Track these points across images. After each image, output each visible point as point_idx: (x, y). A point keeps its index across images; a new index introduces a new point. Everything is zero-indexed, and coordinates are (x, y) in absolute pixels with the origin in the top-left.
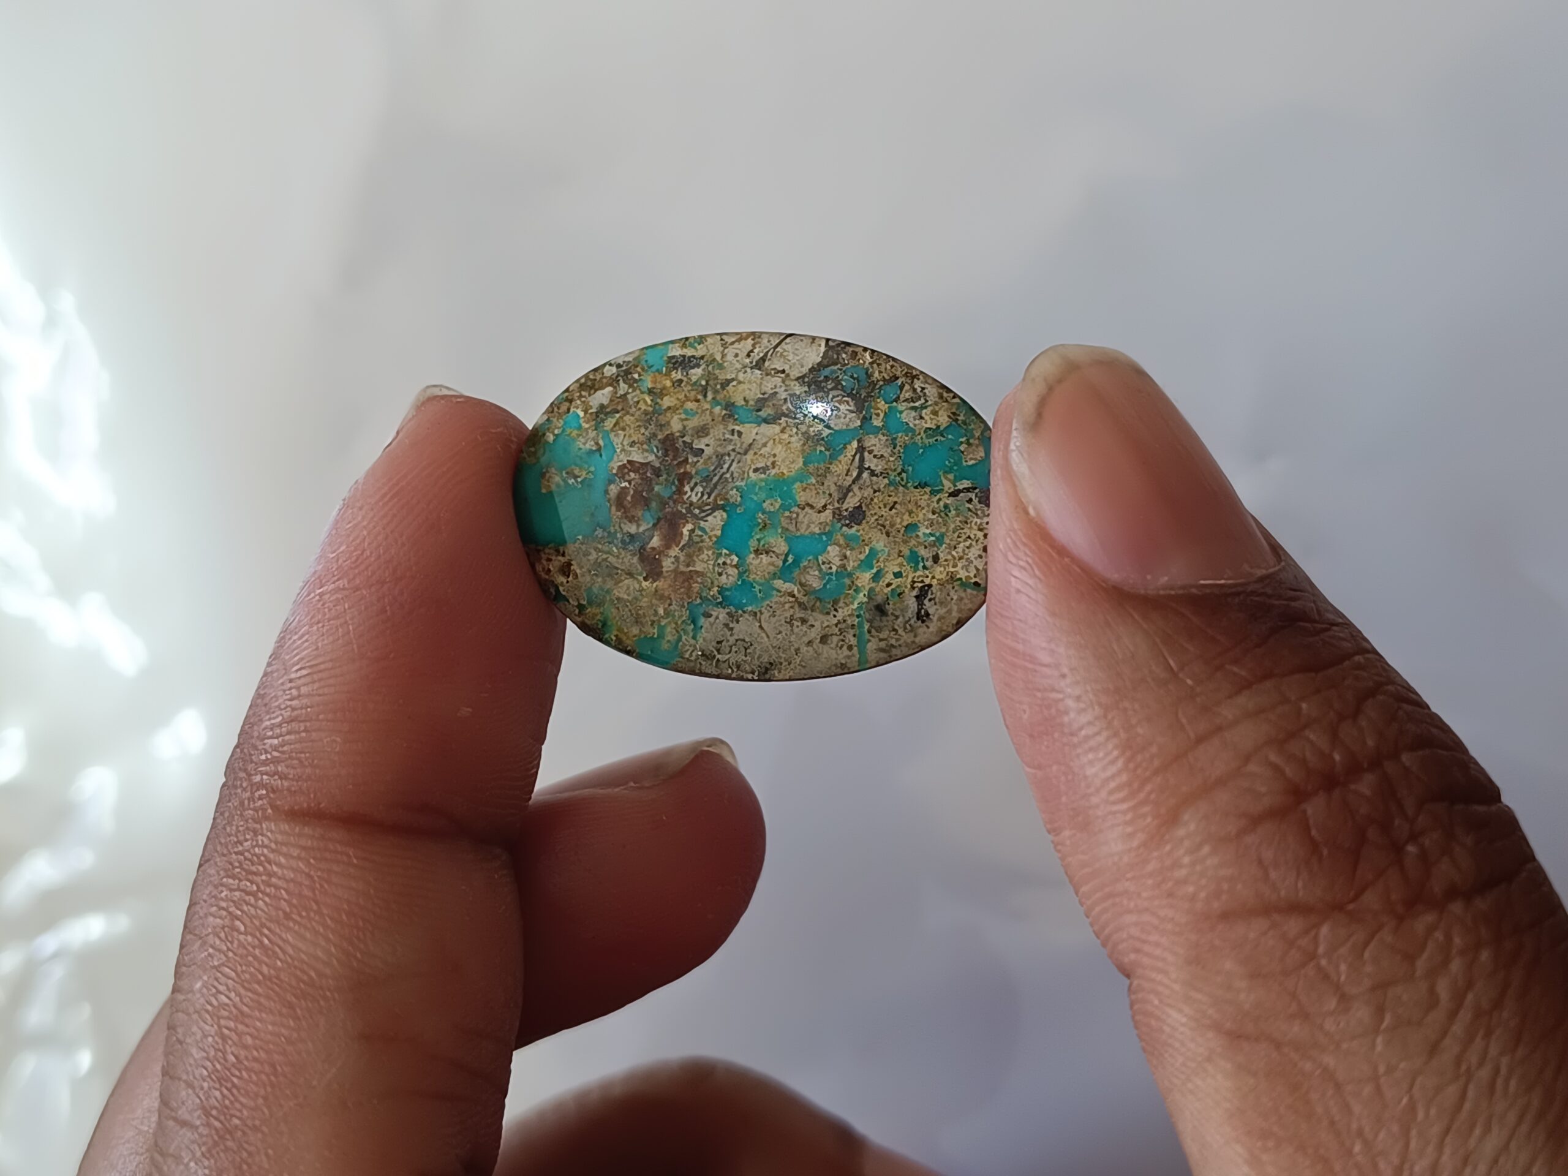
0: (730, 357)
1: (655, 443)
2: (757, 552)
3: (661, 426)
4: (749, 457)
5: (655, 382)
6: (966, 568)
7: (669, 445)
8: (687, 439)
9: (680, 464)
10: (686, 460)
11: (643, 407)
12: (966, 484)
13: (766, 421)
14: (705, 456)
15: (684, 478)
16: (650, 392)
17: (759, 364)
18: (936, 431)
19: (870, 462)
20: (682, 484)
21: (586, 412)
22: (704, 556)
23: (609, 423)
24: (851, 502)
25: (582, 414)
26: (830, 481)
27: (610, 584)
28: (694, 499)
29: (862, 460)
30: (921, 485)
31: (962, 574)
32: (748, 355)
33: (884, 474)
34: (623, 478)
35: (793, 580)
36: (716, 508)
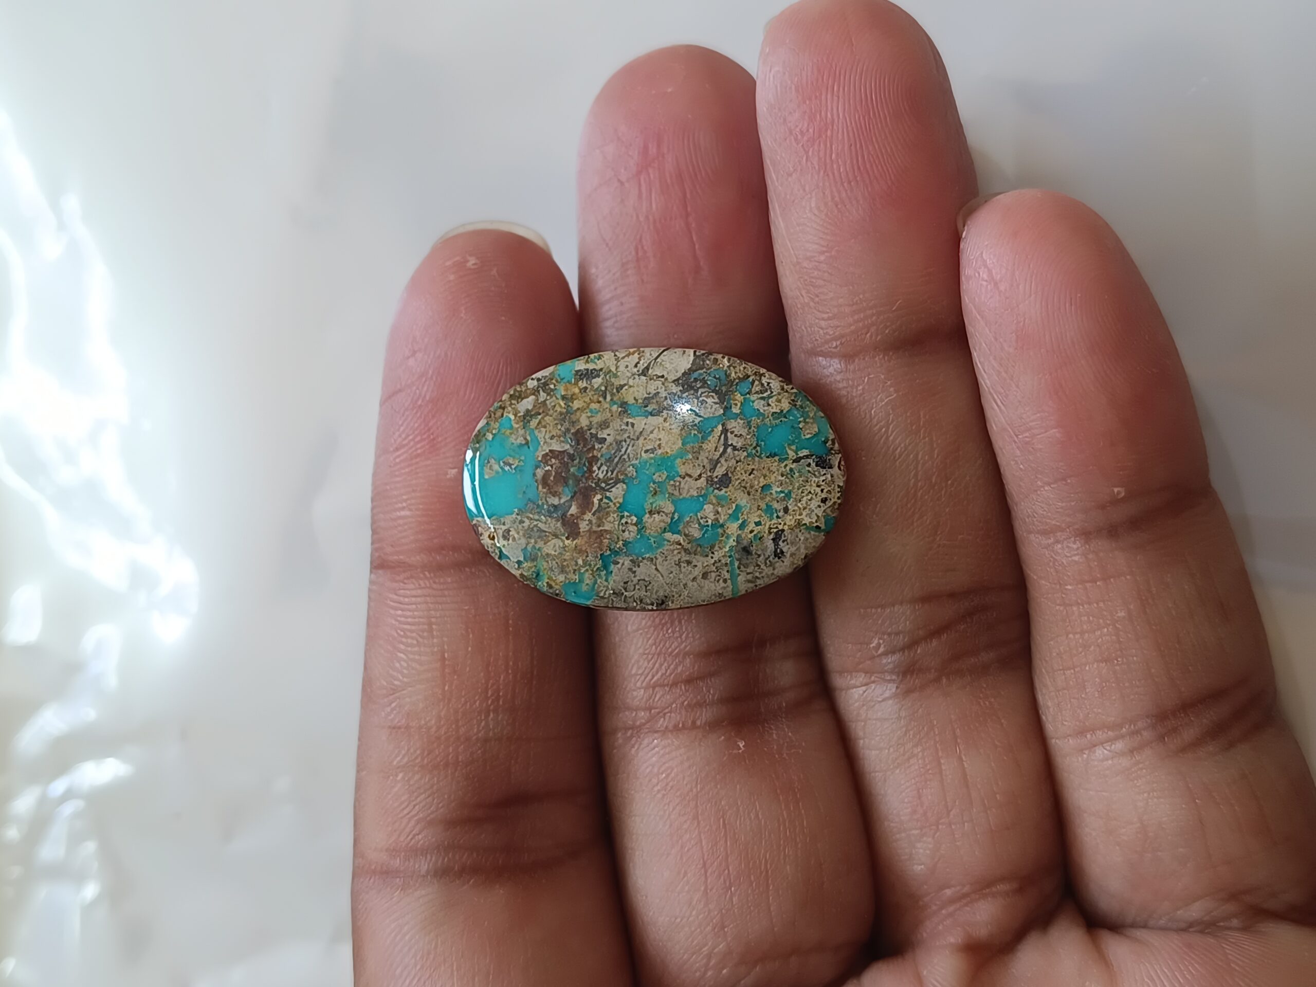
0: (622, 368)
1: (568, 436)
2: (651, 513)
3: (573, 423)
4: (641, 441)
5: (566, 390)
6: (809, 515)
7: (580, 436)
8: (593, 431)
9: (589, 450)
10: (593, 448)
11: (558, 409)
12: (805, 452)
13: (651, 414)
14: (607, 443)
15: (594, 459)
16: (564, 398)
17: (644, 372)
18: (781, 414)
19: (732, 440)
20: (591, 465)
21: (515, 415)
22: (610, 519)
23: (534, 423)
24: (720, 471)
25: (512, 417)
26: (703, 456)
27: (540, 544)
28: (601, 476)
29: (726, 439)
30: (772, 455)
31: (807, 520)
32: (636, 366)
33: (743, 448)
34: (546, 463)
35: (679, 533)
36: (617, 481)
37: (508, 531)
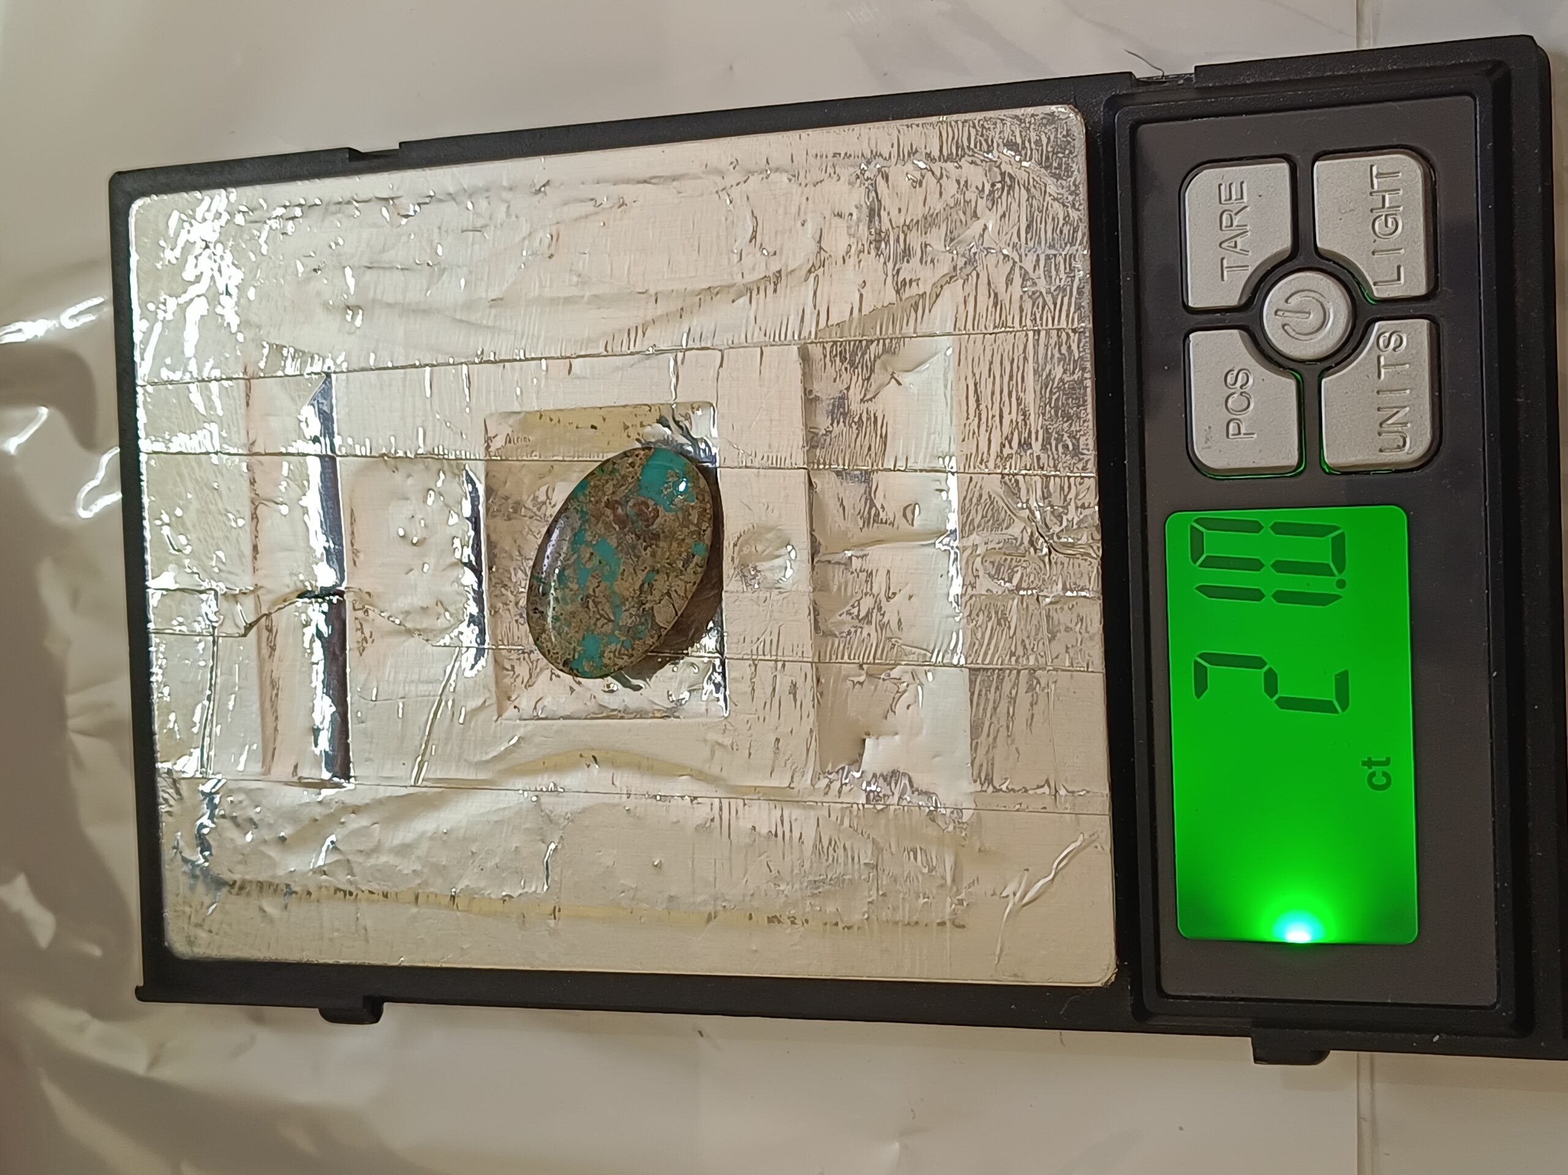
0: (679, 582)
1: (660, 531)
2: (592, 554)
3: (666, 537)
4: (632, 570)
5: (687, 544)
6: (545, 638)
7: (656, 537)
8: (654, 546)
9: (645, 538)
10: (645, 541)
11: (679, 533)
12: (576, 657)
13: (642, 585)
14: (643, 551)
15: (638, 537)
16: (683, 540)
17: (668, 594)
18: (602, 656)
19: (603, 621)
20: (636, 535)
21: (692, 507)
22: (603, 529)
23: (680, 515)
24: (591, 604)
25: (692, 504)
26: (604, 600)
27: (615, 482)
28: (627, 537)
29: (605, 618)
30: (583, 638)
31: (544, 636)
32: (676, 591)
33: (595, 624)
34: (653, 509)
35: (574, 563)
36: (619, 544)
37: (633, 467)
